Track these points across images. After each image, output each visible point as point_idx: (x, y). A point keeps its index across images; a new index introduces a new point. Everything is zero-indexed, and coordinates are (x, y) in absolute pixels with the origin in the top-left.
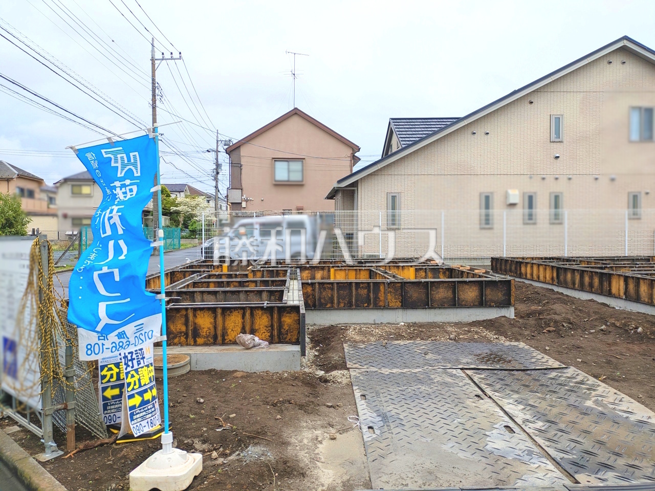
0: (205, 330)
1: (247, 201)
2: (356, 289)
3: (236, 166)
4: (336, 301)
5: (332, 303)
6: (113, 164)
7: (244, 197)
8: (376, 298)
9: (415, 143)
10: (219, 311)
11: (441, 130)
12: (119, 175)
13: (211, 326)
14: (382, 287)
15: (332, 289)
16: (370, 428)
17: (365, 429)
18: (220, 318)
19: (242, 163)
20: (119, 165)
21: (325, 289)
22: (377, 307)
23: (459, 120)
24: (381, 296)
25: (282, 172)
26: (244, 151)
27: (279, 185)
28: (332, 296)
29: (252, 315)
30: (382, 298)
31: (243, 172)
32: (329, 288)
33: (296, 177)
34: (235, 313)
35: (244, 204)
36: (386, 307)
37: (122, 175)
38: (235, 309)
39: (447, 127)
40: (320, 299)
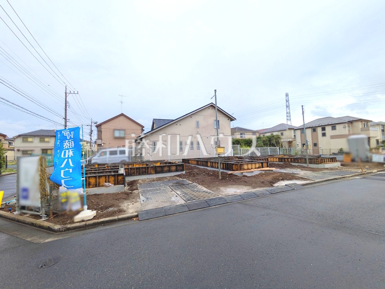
0: (92, 183)
1: (104, 143)
2: (142, 169)
3: (100, 132)
4: (135, 173)
5: (134, 173)
6: (65, 135)
7: (103, 142)
8: (148, 171)
9: (161, 126)
10: (98, 177)
11: (168, 123)
12: (68, 139)
13: (95, 182)
14: (149, 168)
15: (134, 170)
16: (143, 201)
17: (142, 201)
18: (98, 179)
19: (102, 131)
20: (67, 135)
21: (132, 170)
22: (148, 174)
23: (174, 120)
24: (149, 170)
25: (117, 134)
26: (103, 127)
27: (116, 138)
28: (134, 171)
29: (109, 177)
30: (149, 171)
31: (102, 133)
32: (133, 169)
33: (122, 135)
34: (103, 177)
35: (103, 145)
36: (151, 174)
37: (69, 138)
38: (103, 176)
39: (170, 122)
40: (130, 173)
